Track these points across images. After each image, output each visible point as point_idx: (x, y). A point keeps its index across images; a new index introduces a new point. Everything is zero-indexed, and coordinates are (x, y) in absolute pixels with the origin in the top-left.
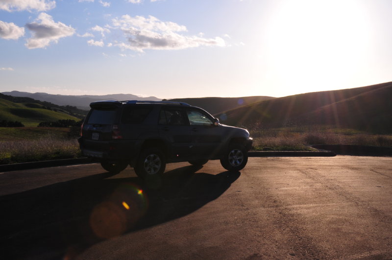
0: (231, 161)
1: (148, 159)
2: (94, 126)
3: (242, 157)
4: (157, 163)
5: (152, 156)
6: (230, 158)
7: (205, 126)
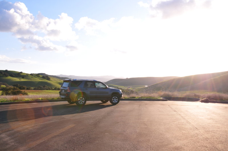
5: (81, 98)
6: (113, 100)
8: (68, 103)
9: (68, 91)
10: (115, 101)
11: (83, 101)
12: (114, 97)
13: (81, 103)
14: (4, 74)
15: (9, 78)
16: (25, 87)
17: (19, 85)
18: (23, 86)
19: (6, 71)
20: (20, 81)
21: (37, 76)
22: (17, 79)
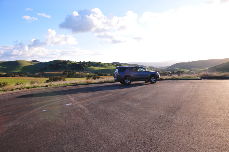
0: (152, 80)
1: (127, 80)
3: (155, 80)
4: (129, 81)
5: (127, 79)
6: (151, 80)
9: (118, 75)
12: (152, 78)
14: (88, 65)
15: (92, 67)
16: (103, 74)
17: (99, 72)
18: (102, 73)
19: (89, 62)
20: (99, 69)
21: (112, 64)
22: (97, 68)
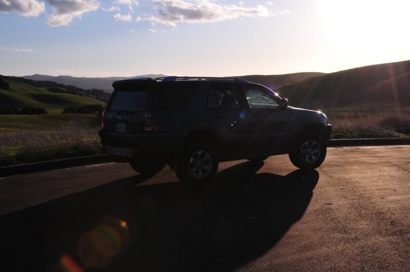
0: (304, 156)
1: (194, 157)
2: (119, 113)
3: (318, 150)
4: (206, 163)
5: (200, 152)
6: (302, 152)
7: (269, 110)
8: (134, 173)
9: (149, 129)
10: (310, 158)
11: (206, 167)
12: (306, 143)
13: (201, 174)
